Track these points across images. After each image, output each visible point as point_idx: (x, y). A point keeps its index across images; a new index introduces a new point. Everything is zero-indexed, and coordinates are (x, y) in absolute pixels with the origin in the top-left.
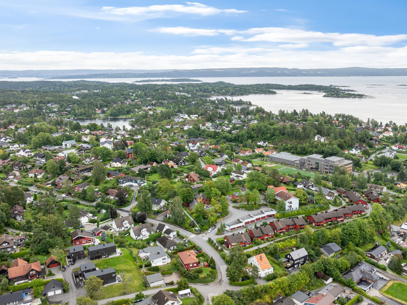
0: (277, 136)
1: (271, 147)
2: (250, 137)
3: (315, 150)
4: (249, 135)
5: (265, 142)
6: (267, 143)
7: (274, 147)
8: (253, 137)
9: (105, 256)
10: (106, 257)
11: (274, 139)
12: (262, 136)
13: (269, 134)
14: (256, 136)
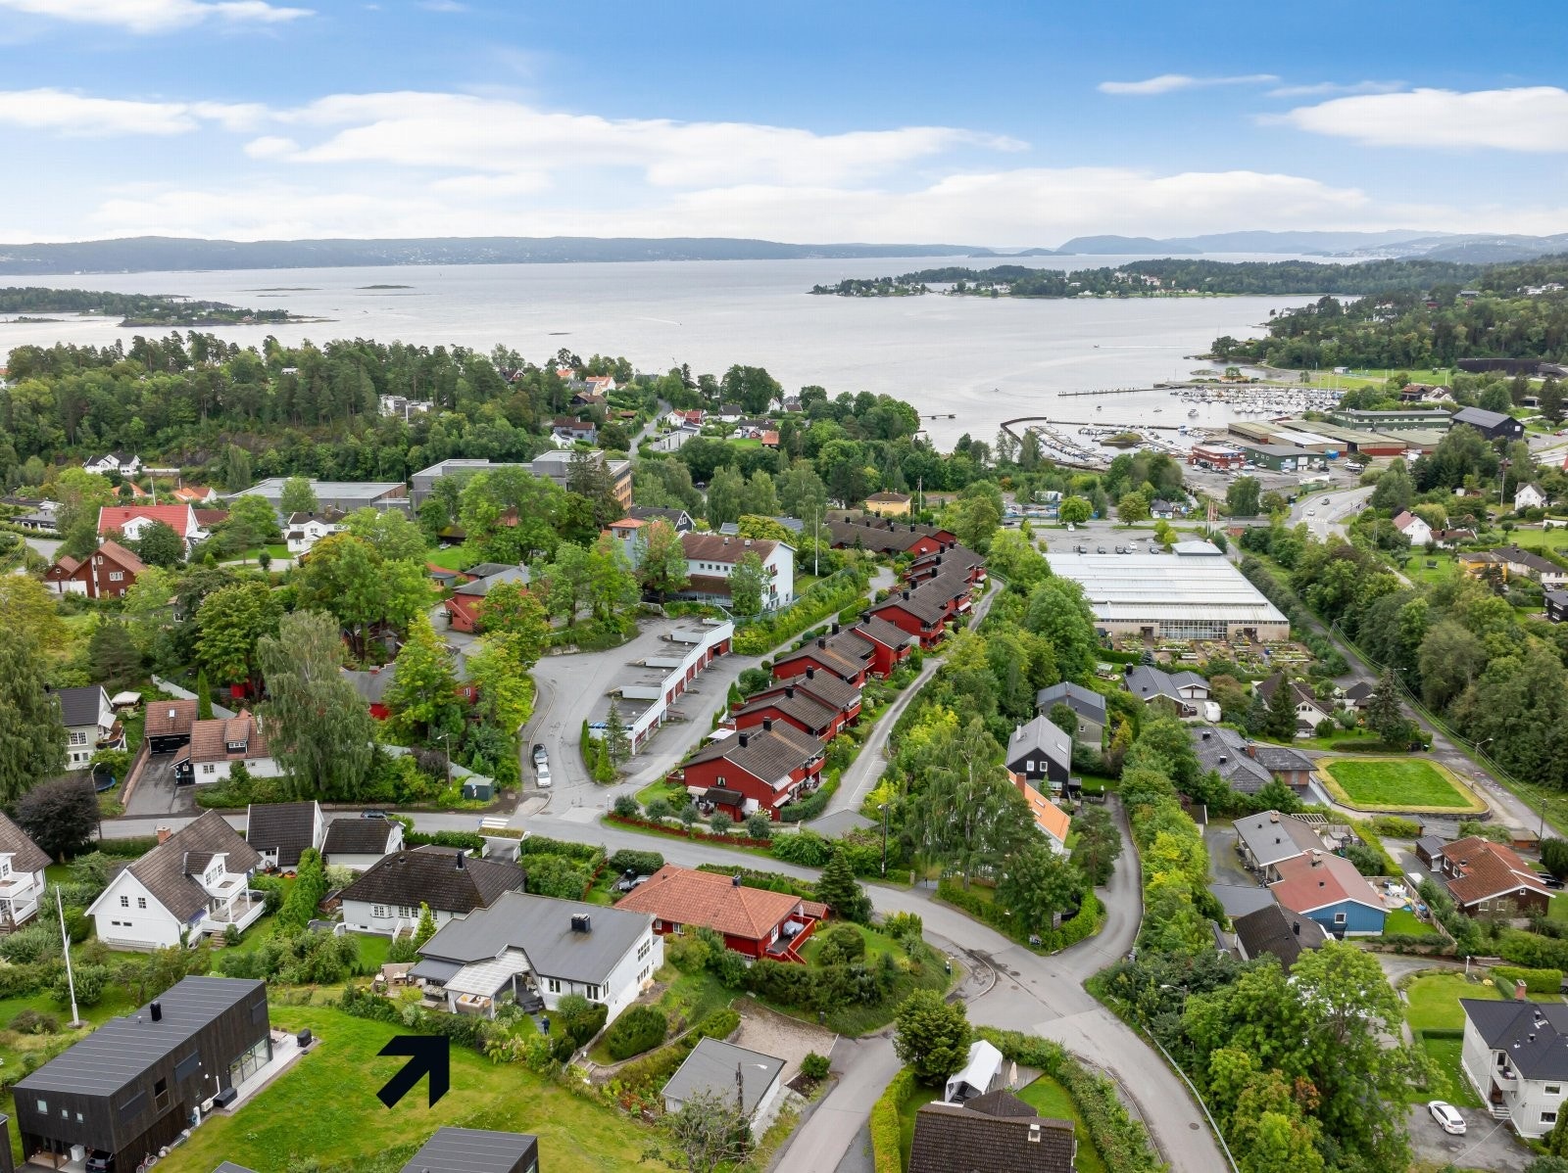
0: (181, 422)
1: (166, 476)
2: (30, 444)
3: (415, 451)
4: (22, 439)
5: (125, 460)
6: (136, 461)
7: (184, 476)
8: (48, 445)
9: (208, 1103)
10: (219, 1104)
11: (168, 440)
12: (99, 434)
13: (136, 419)
14: (63, 439)
